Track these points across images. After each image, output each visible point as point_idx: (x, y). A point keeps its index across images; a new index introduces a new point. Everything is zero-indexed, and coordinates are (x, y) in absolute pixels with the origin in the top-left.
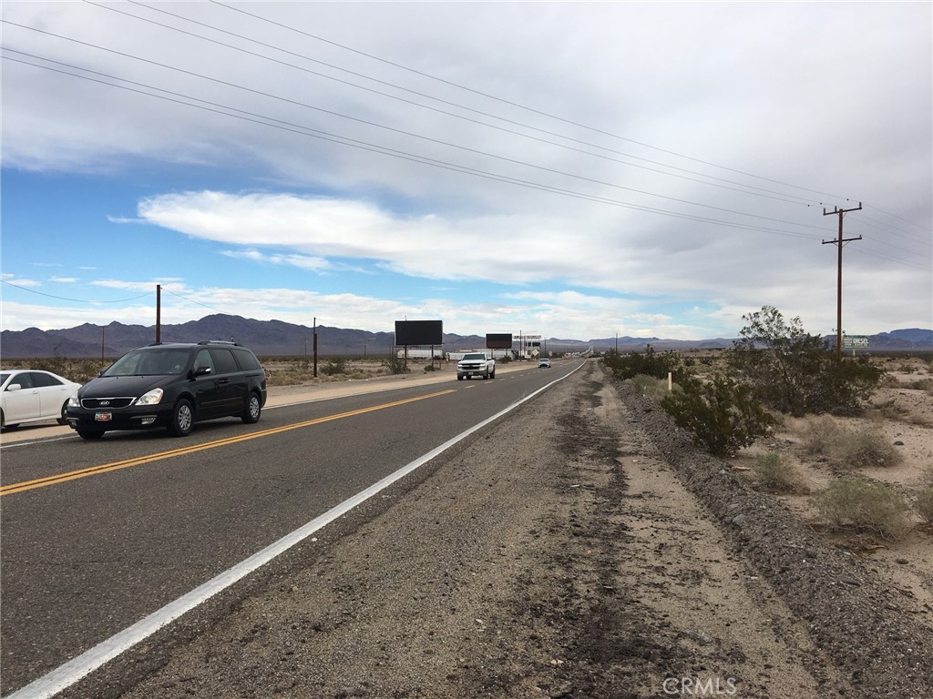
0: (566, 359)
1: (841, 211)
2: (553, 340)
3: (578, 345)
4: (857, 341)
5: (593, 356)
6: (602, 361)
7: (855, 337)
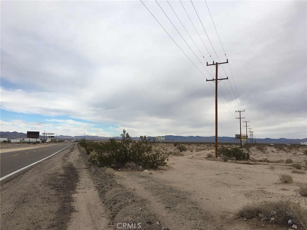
0: (64, 143)
1: (217, 64)
2: (61, 136)
3: (70, 138)
4: (162, 138)
5: (76, 142)
6: (79, 144)
7: (161, 137)
